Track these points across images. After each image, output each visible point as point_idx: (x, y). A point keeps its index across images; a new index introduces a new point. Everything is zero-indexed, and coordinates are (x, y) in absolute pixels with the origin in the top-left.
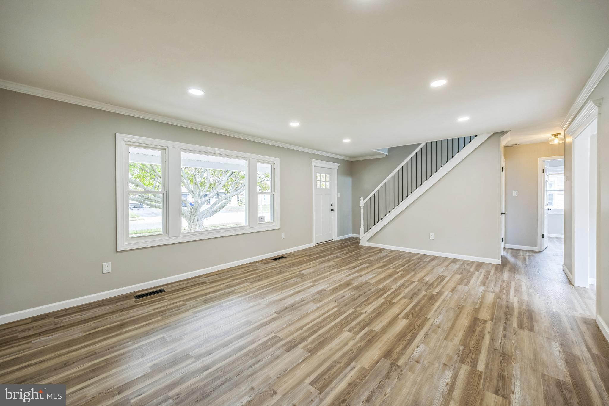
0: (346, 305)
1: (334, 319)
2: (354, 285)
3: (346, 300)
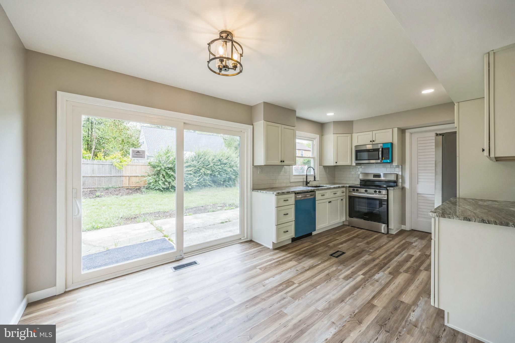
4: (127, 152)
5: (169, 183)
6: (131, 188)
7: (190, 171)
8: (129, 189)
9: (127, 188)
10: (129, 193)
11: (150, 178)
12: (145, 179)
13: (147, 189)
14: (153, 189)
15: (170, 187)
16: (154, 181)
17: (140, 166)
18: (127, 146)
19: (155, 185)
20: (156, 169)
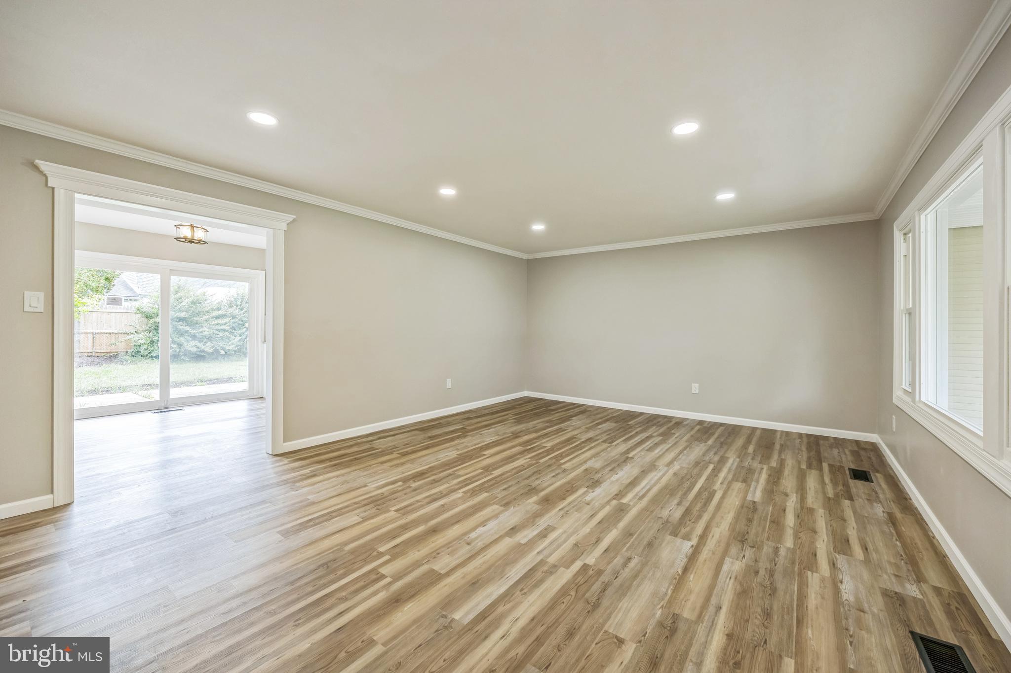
0: (550, 466)
1: (562, 453)
2: (535, 498)
3: (550, 471)
4: (88, 287)
5: (180, 345)
6: (97, 355)
7: (225, 324)
8: (95, 356)
9: (89, 354)
10: (93, 363)
11: (141, 336)
12: (128, 337)
13: (133, 356)
14: (147, 355)
15: (181, 353)
16: (149, 341)
17: (118, 313)
18: (88, 274)
19: (150, 348)
20: (152, 321)
